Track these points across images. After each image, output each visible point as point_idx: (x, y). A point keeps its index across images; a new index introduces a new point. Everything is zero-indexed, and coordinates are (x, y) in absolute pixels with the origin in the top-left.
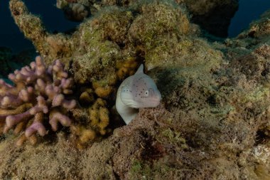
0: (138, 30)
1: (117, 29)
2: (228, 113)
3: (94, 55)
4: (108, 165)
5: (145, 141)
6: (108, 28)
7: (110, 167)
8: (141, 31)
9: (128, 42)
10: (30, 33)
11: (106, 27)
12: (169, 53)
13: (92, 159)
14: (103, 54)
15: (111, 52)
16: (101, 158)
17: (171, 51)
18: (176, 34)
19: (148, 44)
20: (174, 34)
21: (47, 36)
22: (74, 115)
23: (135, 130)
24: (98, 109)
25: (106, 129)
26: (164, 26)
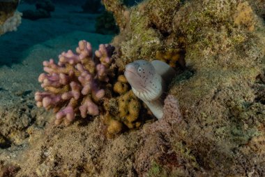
0: (182, 20)
1: (161, 16)
2: (250, 140)
3: (136, 43)
4: (128, 160)
5: (164, 145)
6: (153, 15)
7: (131, 163)
8: (184, 21)
9: (172, 31)
10: (109, 6)
11: (151, 13)
12: (213, 49)
13: (114, 151)
14: (143, 43)
15: (152, 42)
16: (123, 152)
17: (217, 47)
18: (227, 27)
19: (190, 37)
20: (223, 27)
21: (124, 10)
22: (105, 104)
23: (157, 132)
24: (129, 101)
25: (134, 122)
26: (212, 17)
